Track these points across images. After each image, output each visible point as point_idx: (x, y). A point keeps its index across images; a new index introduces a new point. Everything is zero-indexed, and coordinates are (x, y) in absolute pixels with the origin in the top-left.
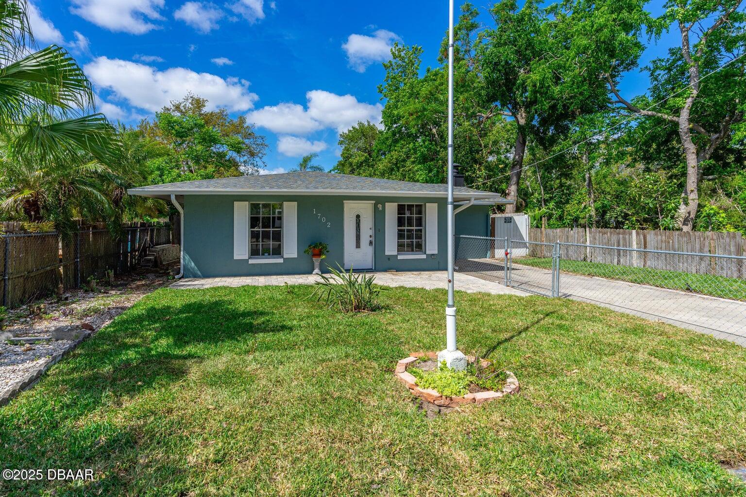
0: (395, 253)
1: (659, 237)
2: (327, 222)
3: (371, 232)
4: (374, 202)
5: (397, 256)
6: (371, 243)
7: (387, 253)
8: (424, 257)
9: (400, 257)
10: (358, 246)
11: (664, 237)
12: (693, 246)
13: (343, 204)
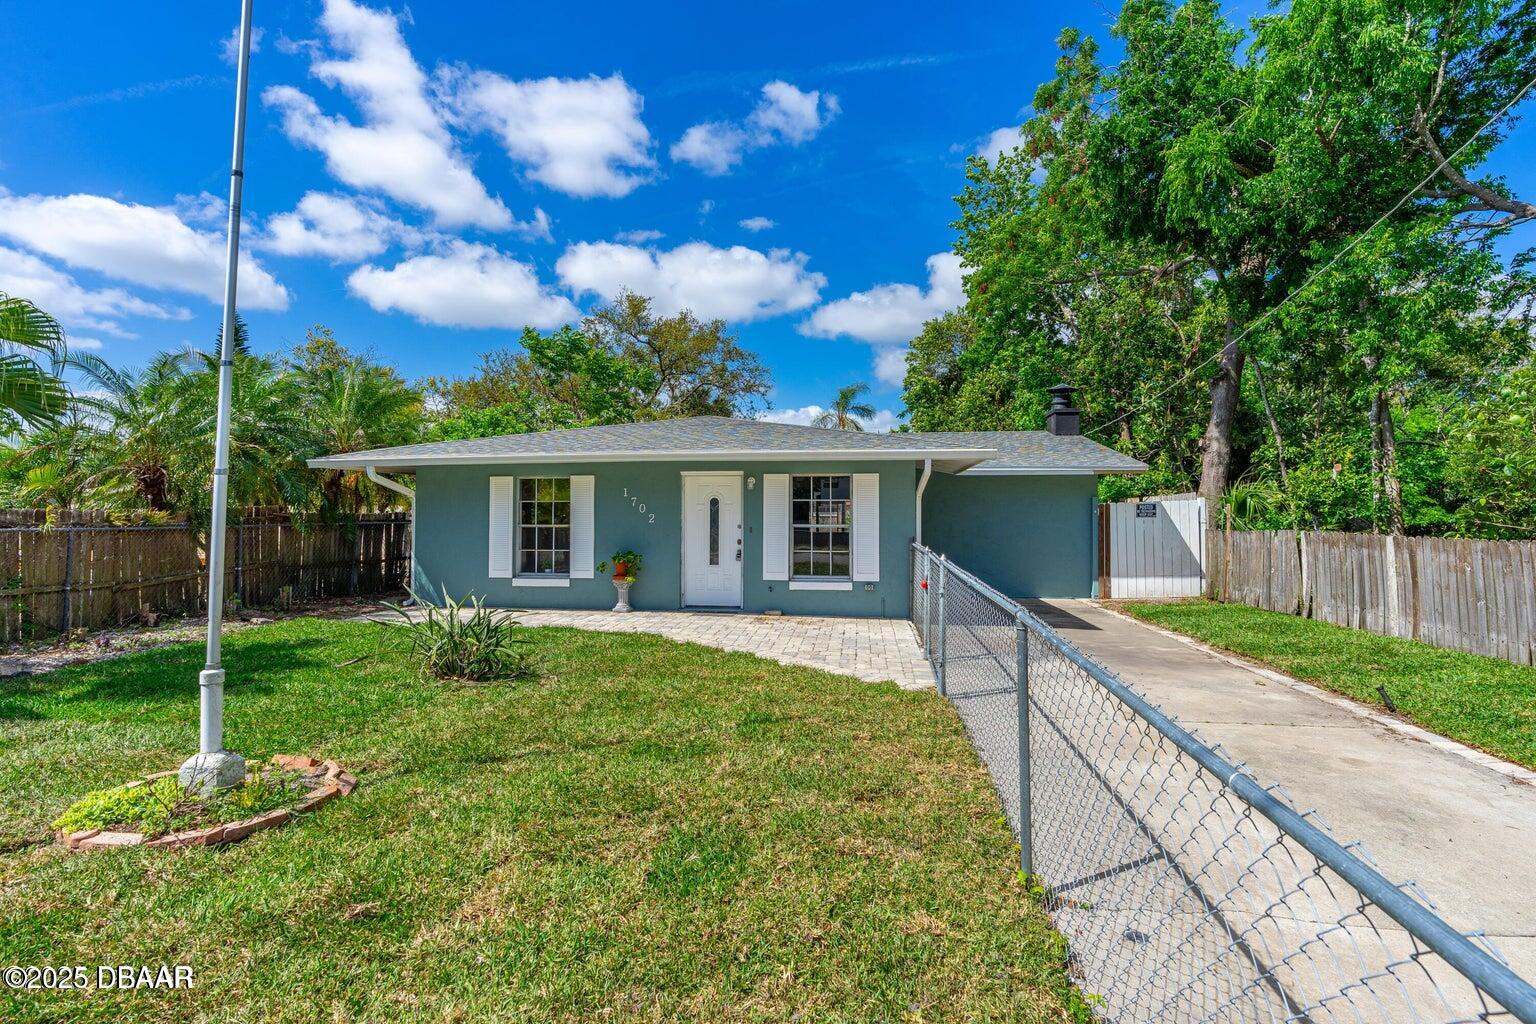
0: (785, 577)
1: (1443, 556)
2: (648, 512)
3: (739, 534)
4: (740, 473)
5: (787, 583)
6: (739, 555)
7: (766, 577)
8: (848, 587)
9: (793, 586)
10: (714, 560)
11: (1452, 558)
12: (1519, 583)
13: (679, 478)
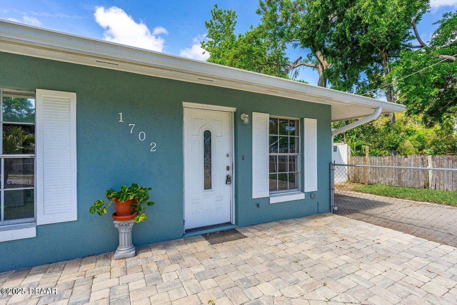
0: (266, 194)
2: (148, 141)
3: (229, 162)
4: (233, 109)
5: (268, 199)
6: (228, 179)
7: (255, 195)
8: (302, 196)
9: (273, 200)
10: (208, 185)
